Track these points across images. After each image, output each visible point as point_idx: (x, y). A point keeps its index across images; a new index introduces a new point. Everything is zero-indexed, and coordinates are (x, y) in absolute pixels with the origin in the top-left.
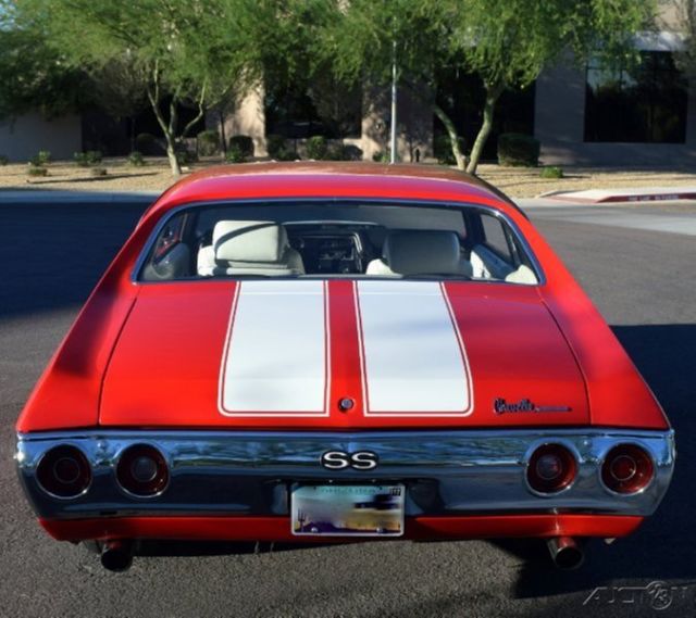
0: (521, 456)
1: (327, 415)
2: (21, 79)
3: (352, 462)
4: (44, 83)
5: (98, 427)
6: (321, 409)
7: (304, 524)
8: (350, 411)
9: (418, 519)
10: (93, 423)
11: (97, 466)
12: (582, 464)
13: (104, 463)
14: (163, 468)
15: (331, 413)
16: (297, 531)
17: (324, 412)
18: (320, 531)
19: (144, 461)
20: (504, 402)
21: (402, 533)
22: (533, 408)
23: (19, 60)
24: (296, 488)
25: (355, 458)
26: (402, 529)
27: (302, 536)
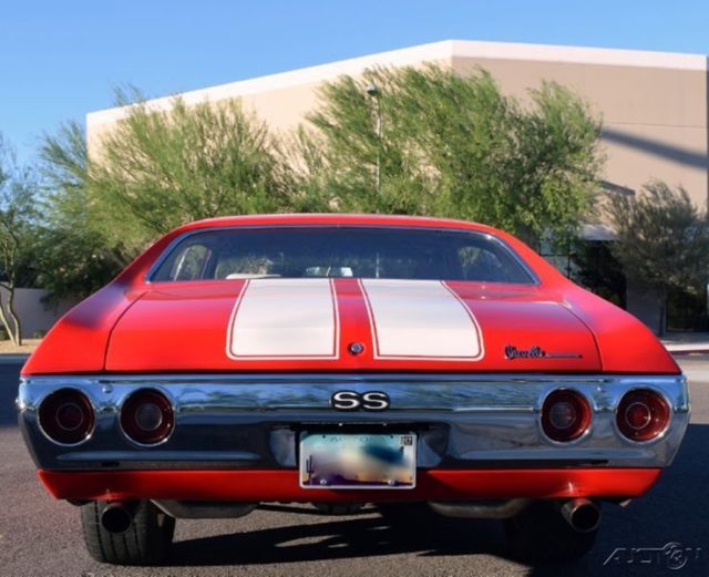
0: (534, 402)
1: (337, 357)
2: (62, 270)
3: (363, 402)
4: (83, 272)
5: (104, 372)
6: (331, 352)
7: (313, 476)
8: (360, 355)
9: (431, 472)
10: (99, 367)
11: (101, 412)
12: (598, 412)
13: (108, 410)
14: (169, 416)
15: (341, 355)
16: (305, 483)
17: (334, 355)
18: (329, 484)
19: (148, 407)
20: (514, 348)
21: (414, 486)
22: (544, 354)
23: (61, 253)
24: (305, 437)
25: (366, 398)
26: (414, 481)
27: (310, 490)
